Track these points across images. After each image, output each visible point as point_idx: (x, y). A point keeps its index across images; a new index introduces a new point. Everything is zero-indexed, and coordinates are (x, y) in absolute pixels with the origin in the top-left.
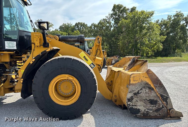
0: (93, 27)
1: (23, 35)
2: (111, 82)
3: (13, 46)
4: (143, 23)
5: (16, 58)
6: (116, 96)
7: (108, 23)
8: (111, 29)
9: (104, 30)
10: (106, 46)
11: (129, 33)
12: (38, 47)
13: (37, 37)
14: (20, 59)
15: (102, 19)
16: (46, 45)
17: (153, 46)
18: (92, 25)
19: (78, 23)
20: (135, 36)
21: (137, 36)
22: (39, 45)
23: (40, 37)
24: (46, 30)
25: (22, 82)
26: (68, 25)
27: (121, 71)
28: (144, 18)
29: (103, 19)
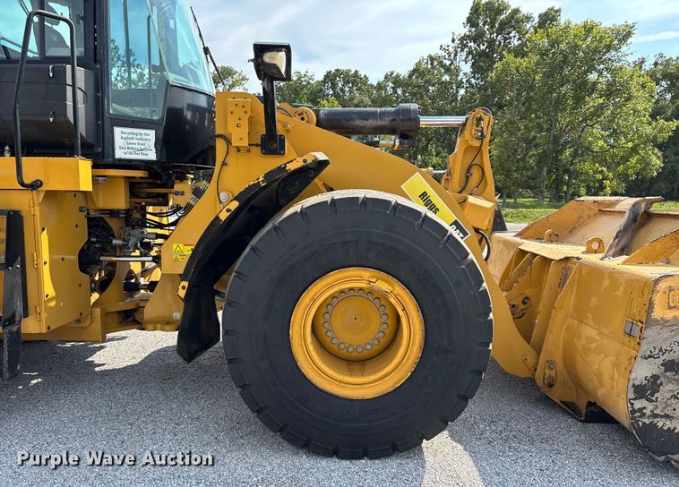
0: (391, 85)
1: (179, 105)
2: (524, 303)
3: (143, 147)
4: (591, 68)
5: (149, 196)
6: (551, 363)
7: (448, 70)
8: (457, 92)
9: (433, 99)
10: (436, 156)
11: (529, 109)
12: (239, 150)
13: (239, 112)
14: (161, 199)
15: (426, 57)
16: (271, 142)
17: (625, 159)
18: (386, 78)
19: (333, 71)
20: (552, 123)
21: (564, 120)
22: (245, 143)
23: (251, 111)
24: (282, 79)
25: (182, 293)
26: (299, 79)
27: (578, 259)
28: (596, 51)
29: (430, 56)
